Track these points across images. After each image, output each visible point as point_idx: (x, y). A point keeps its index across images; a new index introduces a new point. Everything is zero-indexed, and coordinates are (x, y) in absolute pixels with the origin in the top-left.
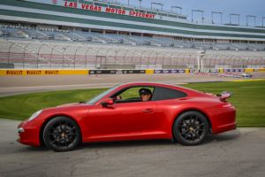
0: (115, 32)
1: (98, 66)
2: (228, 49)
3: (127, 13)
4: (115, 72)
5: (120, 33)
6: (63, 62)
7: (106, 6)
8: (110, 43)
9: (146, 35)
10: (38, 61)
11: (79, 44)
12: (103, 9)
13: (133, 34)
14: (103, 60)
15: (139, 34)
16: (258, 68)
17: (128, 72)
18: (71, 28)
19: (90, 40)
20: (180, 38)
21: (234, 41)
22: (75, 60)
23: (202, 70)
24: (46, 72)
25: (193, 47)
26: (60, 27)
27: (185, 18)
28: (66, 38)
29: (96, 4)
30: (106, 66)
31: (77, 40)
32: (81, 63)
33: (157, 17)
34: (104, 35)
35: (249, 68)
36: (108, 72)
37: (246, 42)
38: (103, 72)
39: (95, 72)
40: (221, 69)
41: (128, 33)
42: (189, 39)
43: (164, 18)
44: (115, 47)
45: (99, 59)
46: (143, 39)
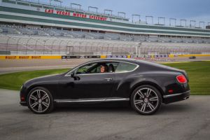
0: (79, 30)
1: (68, 53)
2: (157, 41)
3: (88, 17)
4: (79, 57)
5: (83, 30)
6: (44, 50)
7: (73, 12)
8: (76, 37)
9: (100, 32)
10: (27, 50)
11: (55, 38)
12: (72, 14)
13: (92, 31)
14: (71, 49)
15: (96, 31)
16: (177, 54)
17: (88, 57)
18: (50, 27)
19: (62, 35)
20: (125, 34)
21: (161, 36)
22: (52, 49)
23: (139, 55)
24: (32, 57)
25: (133, 40)
26: (42, 26)
27: (127, 20)
28: (46, 34)
29: (67, 11)
30: (73, 53)
31: (54, 35)
32: (56, 51)
33: (108, 19)
34: (72, 32)
35: (172, 55)
36: (75, 57)
37: (169, 36)
38: (72, 57)
39: (66, 57)
40: (152, 55)
41: (88, 31)
42: (131, 34)
43: (113, 20)
44: (80, 40)
45: (68, 48)
46: (98, 35)
